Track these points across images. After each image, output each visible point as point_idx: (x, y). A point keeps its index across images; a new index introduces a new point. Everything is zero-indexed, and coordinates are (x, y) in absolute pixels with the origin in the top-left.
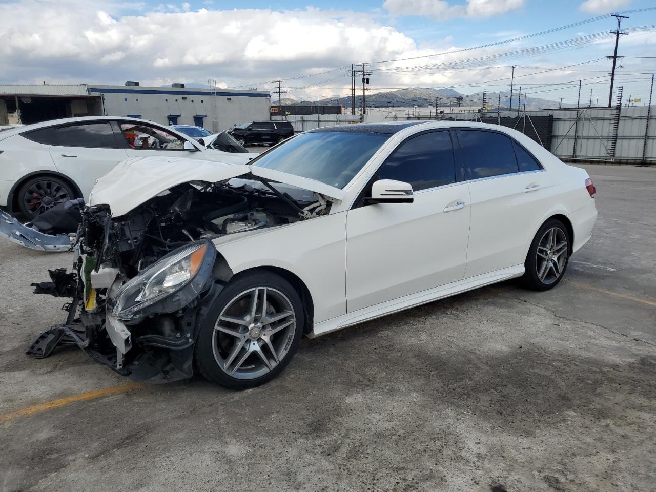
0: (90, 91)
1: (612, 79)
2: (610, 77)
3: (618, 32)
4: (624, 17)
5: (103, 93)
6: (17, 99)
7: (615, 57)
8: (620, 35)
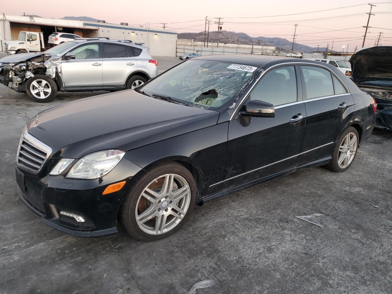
0: (84, 24)
1: (364, 39)
2: (363, 38)
3: (370, 13)
4: (374, 6)
5: (99, 27)
6: (56, 28)
7: (367, 27)
8: (371, 15)
